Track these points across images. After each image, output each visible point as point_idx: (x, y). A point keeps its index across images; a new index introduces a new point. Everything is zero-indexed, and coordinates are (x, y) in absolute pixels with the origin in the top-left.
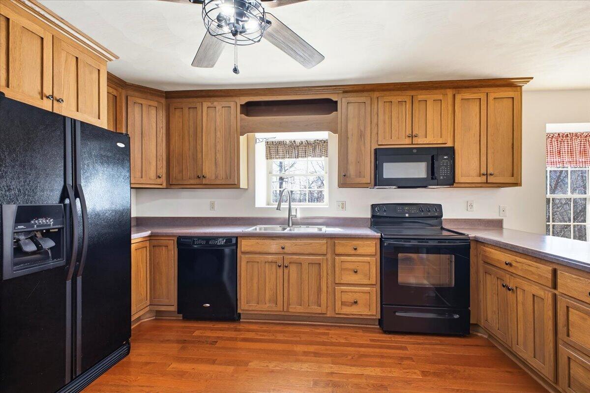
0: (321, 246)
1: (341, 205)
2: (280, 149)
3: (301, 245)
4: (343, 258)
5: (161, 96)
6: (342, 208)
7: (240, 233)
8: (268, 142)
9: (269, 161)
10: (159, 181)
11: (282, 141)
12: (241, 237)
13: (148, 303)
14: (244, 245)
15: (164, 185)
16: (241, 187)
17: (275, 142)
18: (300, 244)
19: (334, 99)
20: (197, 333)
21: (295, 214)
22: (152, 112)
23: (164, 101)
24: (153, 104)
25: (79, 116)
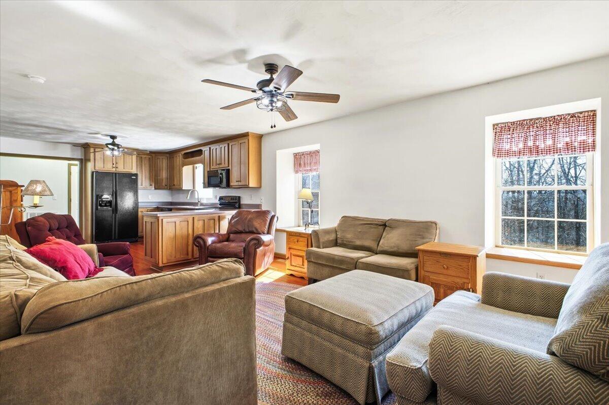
22: (164, 160)
23: (168, 155)
24: (164, 157)
25: (124, 170)
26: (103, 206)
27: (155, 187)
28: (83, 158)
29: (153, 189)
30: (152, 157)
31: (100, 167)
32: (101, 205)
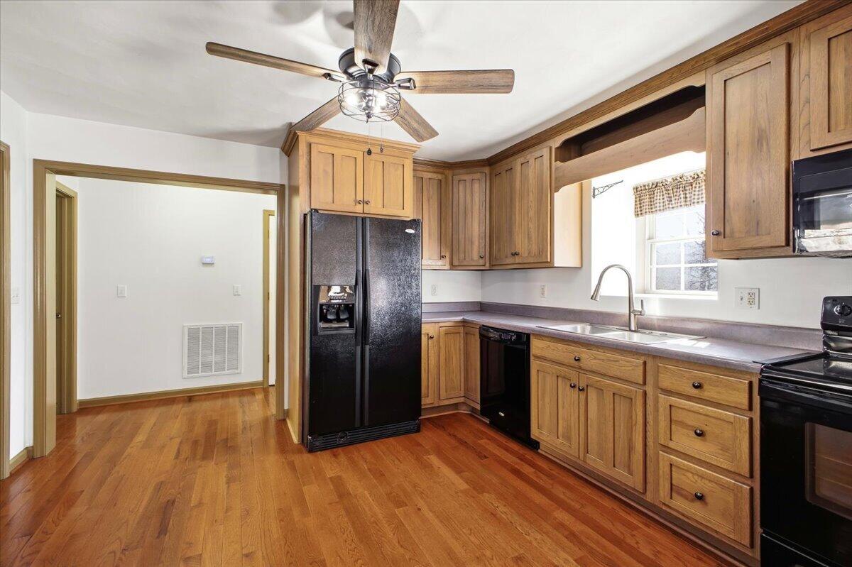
0: (632, 368)
1: (746, 297)
2: (658, 196)
3: (603, 360)
4: (674, 400)
5: (484, 166)
6: (751, 303)
7: (533, 330)
8: (637, 188)
9: (641, 218)
10: (481, 262)
11: (646, 184)
12: (534, 334)
13: (462, 394)
14: (537, 346)
15: (487, 266)
16: (555, 266)
17: (648, 185)
18: (602, 358)
19: (698, 85)
20: (483, 442)
21: (640, 309)
22: (476, 186)
23: (487, 170)
24: (478, 176)
25: (385, 212)
26: (330, 321)
27: (451, 264)
28: (285, 182)
29: (447, 267)
30: (446, 178)
31: (324, 199)
32: (324, 318)
